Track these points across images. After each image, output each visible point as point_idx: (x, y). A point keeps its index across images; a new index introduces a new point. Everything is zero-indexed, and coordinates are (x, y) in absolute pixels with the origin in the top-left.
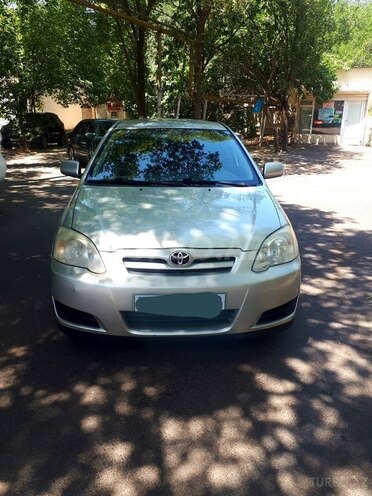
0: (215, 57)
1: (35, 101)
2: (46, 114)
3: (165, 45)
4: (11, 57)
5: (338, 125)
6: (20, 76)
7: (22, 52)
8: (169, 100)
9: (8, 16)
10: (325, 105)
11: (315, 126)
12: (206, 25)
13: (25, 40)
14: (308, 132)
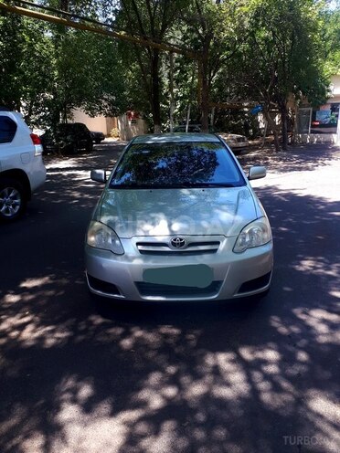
0: (220, 70)
1: (67, 113)
2: (76, 124)
3: (176, 62)
4: (47, 77)
5: (335, 125)
6: (54, 94)
7: (56, 73)
8: (180, 109)
9: (45, 43)
10: (322, 108)
11: (313, 126)
12: (211, 43)
13: (59, 63)
14: (307, 132)
